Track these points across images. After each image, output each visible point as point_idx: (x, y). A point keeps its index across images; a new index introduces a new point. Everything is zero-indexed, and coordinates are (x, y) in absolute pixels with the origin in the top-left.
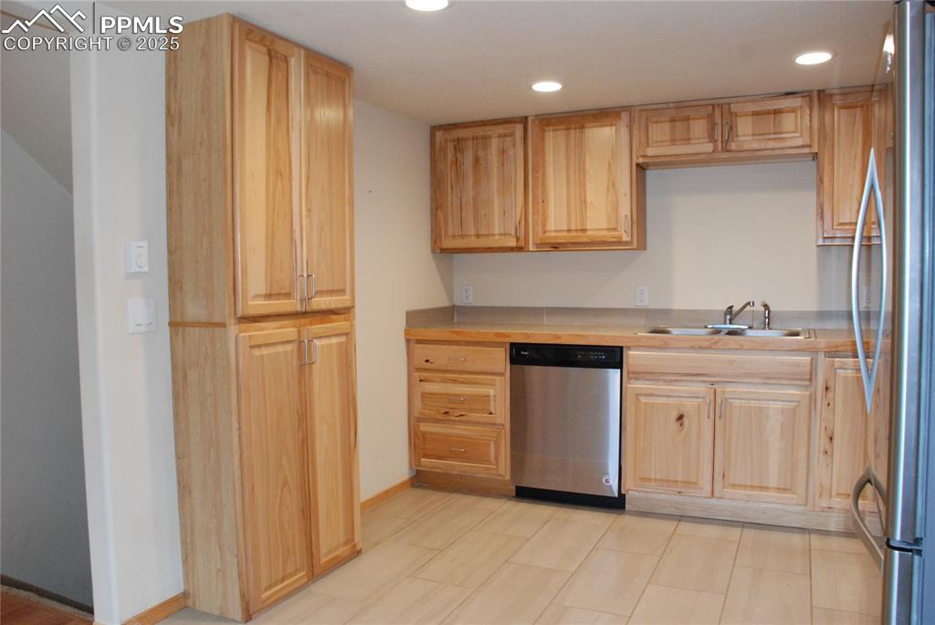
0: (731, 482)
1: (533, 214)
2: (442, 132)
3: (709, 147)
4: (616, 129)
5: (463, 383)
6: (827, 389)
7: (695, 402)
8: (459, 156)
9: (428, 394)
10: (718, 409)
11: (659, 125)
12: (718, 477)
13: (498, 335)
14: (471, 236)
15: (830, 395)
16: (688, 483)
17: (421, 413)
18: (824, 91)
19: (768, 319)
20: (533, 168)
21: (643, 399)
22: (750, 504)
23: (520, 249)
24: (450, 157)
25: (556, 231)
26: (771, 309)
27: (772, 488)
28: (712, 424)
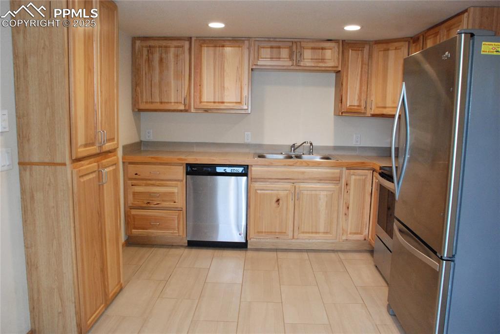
0: (303, 231)
1: (194, 92)
2: (139, 41)
3: (290, 63)
4: (242, 49)
5: (158, 186)
6: (347, 184)
7: (286, 192)
8: (150, 56)
9: (137, 192)
10: (296, 196)
11: (265, 49)
12: (296, 228)
13: (179, 159)
14: (157, 102)
15: (348, 187)
16: (281, 232)
17: (132, 204)
18: (345, 40)
19: (311, 150)
20: (194, 67)
21: (259, 191)
22: (311, 241)
23: (186, 111)
24: (145, 57)
25: (207, 102)
26: (313, 145)
27: (321, 232)
28: (293, 203)
